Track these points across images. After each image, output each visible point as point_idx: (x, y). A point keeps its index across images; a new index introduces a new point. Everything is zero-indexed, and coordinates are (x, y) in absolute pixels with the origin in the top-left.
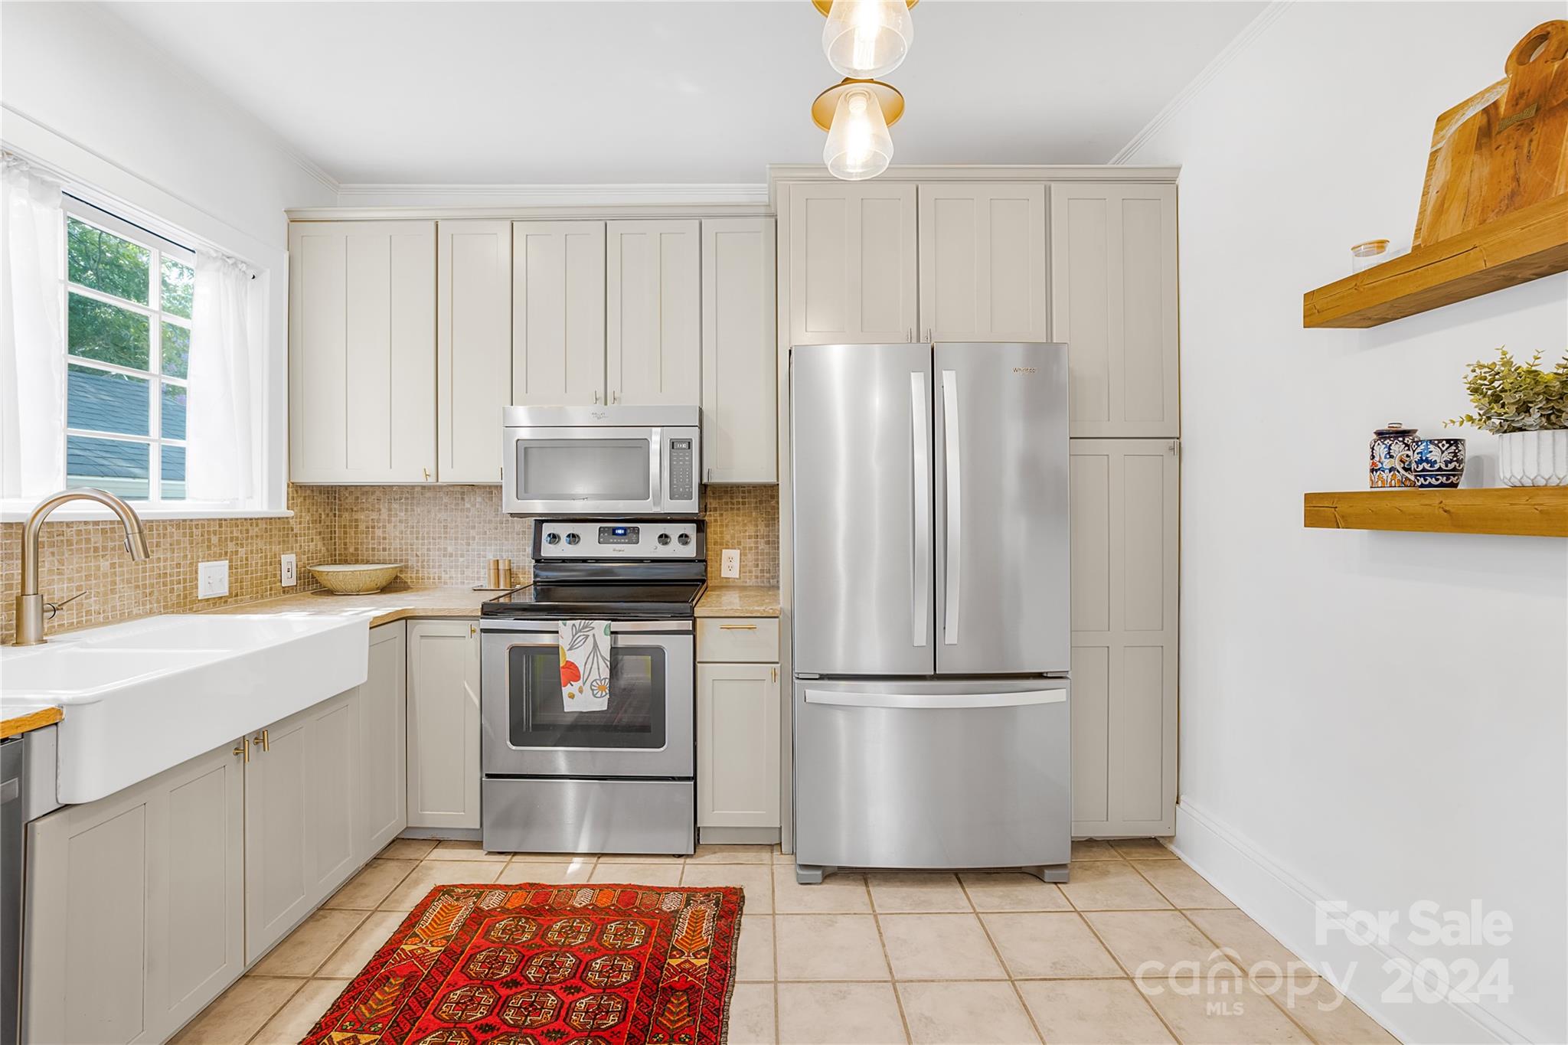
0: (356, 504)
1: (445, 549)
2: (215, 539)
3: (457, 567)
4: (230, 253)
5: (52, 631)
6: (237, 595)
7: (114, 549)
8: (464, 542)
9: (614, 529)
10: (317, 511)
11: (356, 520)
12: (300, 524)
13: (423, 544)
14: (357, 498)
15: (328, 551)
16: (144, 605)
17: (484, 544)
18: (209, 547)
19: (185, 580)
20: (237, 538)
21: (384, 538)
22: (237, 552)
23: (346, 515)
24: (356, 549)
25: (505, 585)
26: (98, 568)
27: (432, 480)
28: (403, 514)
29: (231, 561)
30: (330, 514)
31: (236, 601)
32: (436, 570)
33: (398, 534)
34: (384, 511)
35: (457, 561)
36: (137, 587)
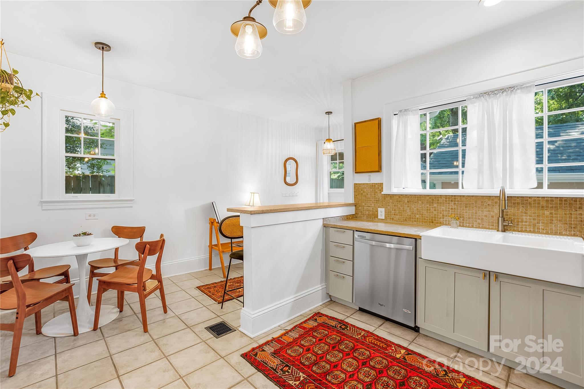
7: (552, 207)
26: (544, 214)
36: (566, 224)
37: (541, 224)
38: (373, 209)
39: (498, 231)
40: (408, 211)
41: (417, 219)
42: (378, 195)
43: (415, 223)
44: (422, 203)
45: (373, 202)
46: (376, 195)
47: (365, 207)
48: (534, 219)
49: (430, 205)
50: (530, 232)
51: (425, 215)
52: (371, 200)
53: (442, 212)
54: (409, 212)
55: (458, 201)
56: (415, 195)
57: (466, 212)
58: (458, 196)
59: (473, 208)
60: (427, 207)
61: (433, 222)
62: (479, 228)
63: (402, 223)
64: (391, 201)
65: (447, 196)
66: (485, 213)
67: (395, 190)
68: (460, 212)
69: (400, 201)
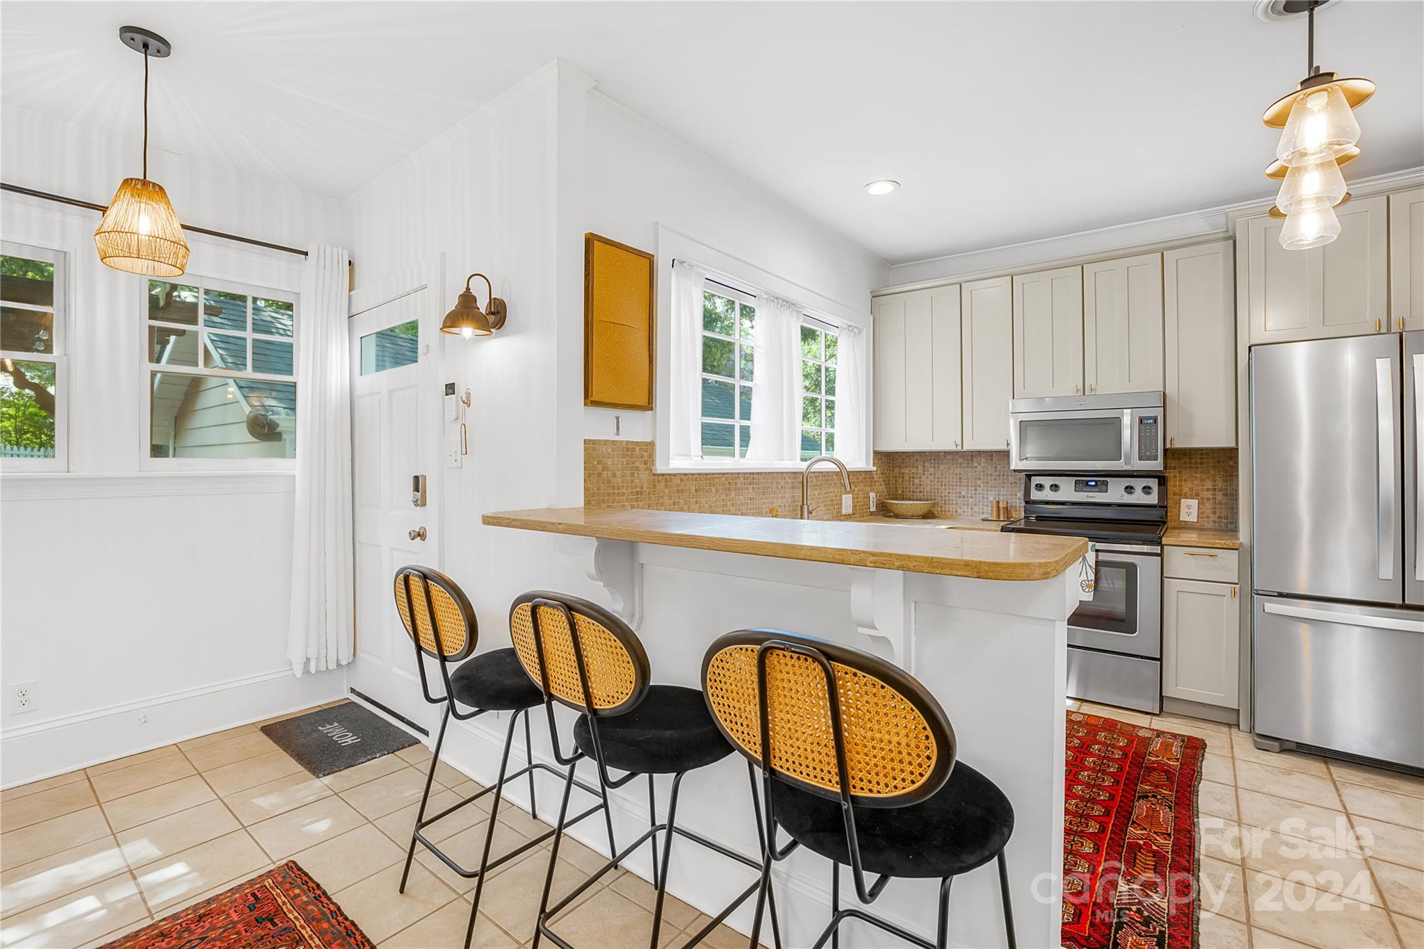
0: (903, 464)
1: (960, 493)
3: (968, 504)
4: (850, 323)
6: (855, 513)
8: (973, 488)
9: (1087, 482)
10: (883, 467)
11: (903, 473)
12: (877, 475)
13: (945, 489)
14: (904, 460)
15: (891, 491)
16: (828, 514)
17: (987, 490)
18: (846, 487)
19: (838, 504)
20: (855, 482)
21: (920, 485)
22: (855, 490)
23: (897, 470)
24: (903, 491)
25: (1004, 517)
26: (815, 495)
27: (959, 448)
28: (932, 470)
29: (853, 495)
30: (890, 469)
31: (855, 516)
32: (954, 506)
33: (928, 482)
34: (920, 467)
42: (641, 475)
44: (716, 491)
45: (627, 500)
46: (636, 475)
49: (726, 496)
52: (623, 494)
53: (741, 508)
56: (706, 474)
57: (764, 502)
59: (769, 494)
60: (723, 499)
64: (667, 491)
66: (779, 501)
67: (674, 464)
68: (759, 503)
69: (682, 491)
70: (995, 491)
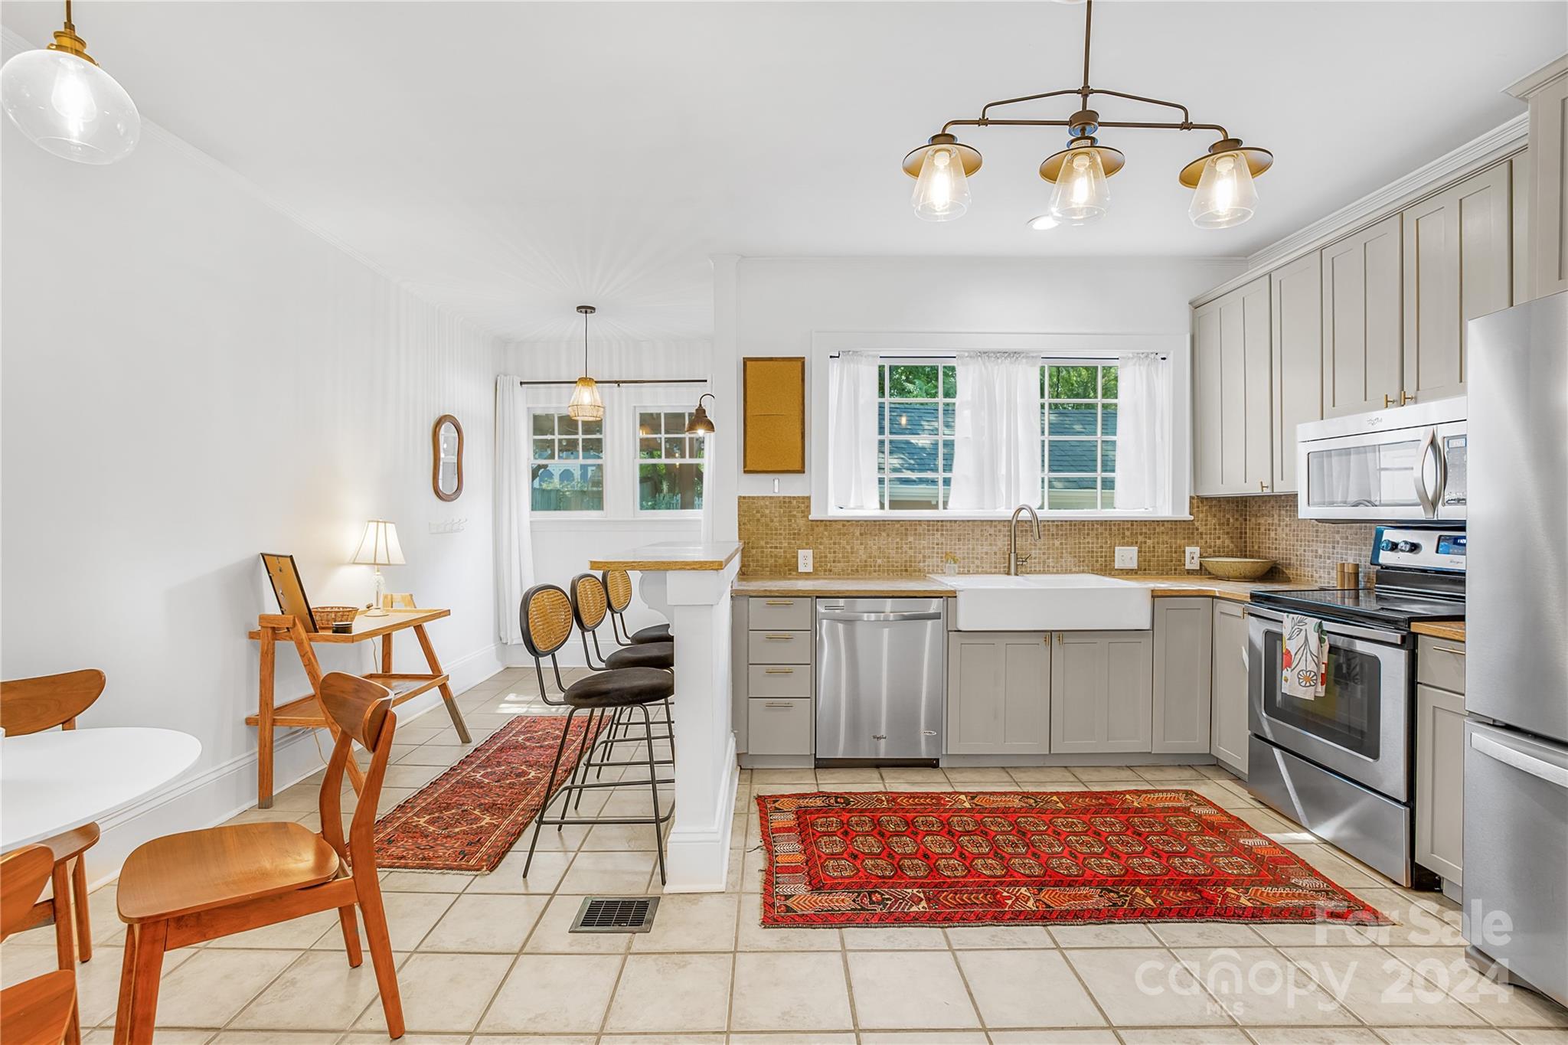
0: (1260, 511)
1: (1317, 551)
2: (1128, 533)
3: (1324, 567)
5: (1022, 572)
6: (1145, 570)
7: (1062, 535)
8: (1331, 545)
10: (1224, 516)
11: (1259, 524)
12: (1206, 525)
13: (1301, 546)
14: (1259, 506)
15: (1237, 547)
16: (1079, 566)
17: (1346, 549)
18: (1123, 538)
19: (1106, 556)
20: (1146, 533)
21: (1276, 539)
22: (1145, 543)
23: (1253, 520)
24: (1259, 547)
26: (1054, 544)
27: (1267, 491)
28: (1288, 519)
29: (1140, 547)
30: (1240, 519)
31: (1145, 574)
32: (1310, 569)
33: (1284, 536)
34: (1276, 516)
35: (1325, 563)
36: (1075, 557)
37: (1051, 560)
38: (785, 552)
39: (1008, 574)
40: (861, 552)
41: (879, 566)
42: (798, 521)
43: (876, 574)
44: (888, 535)
45: (785, 538)
46: (793, 521)
47: (767, 548)
48: (1044, 554)
49: (901, 539)
50: (1039, 572)
51: (893, 558)
52: (781, 534)
53: (922, 551)
54: (862, 554)
55: (947, 530)
56: (874, 521)
57: (960, 549)
58: (947, 521)
59: (969, 540)
60: (897, 543)
61: (906, 571)
62: (977, 573)
63: (850, 576)
64: (826, 533)
65: (930, 521)
66: (986, 549)
67: (833, 512)
68: (951, 549)
69: (845, 534)
70: (1356, 550)
